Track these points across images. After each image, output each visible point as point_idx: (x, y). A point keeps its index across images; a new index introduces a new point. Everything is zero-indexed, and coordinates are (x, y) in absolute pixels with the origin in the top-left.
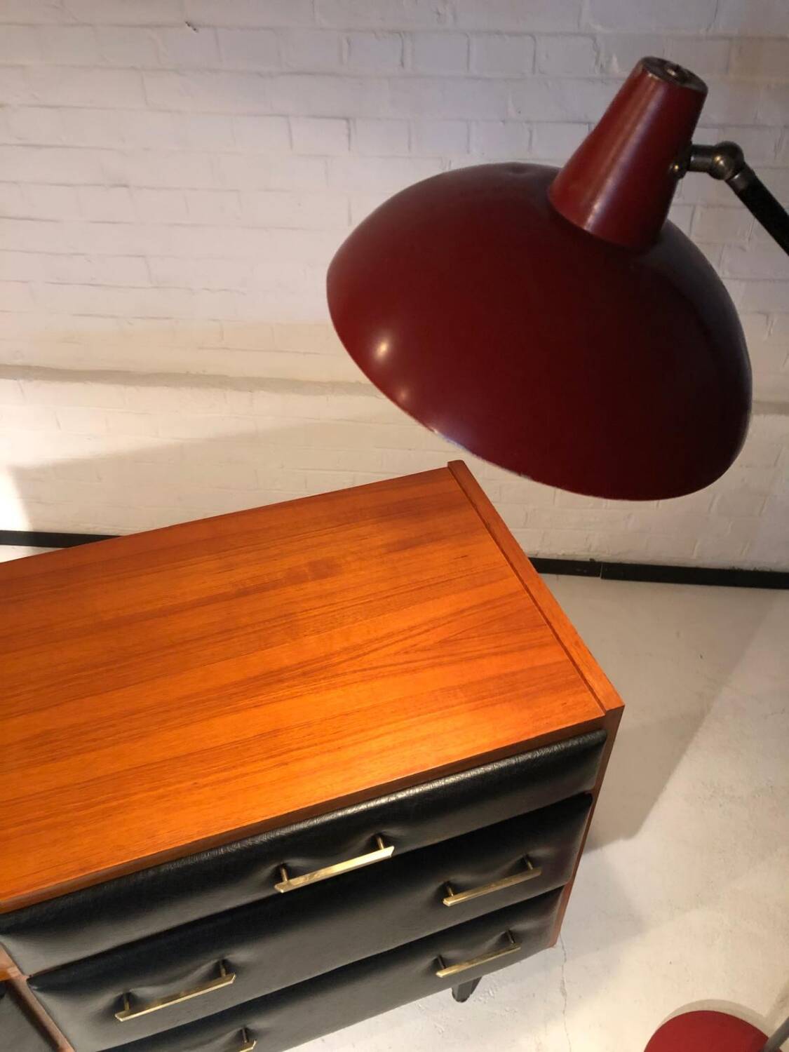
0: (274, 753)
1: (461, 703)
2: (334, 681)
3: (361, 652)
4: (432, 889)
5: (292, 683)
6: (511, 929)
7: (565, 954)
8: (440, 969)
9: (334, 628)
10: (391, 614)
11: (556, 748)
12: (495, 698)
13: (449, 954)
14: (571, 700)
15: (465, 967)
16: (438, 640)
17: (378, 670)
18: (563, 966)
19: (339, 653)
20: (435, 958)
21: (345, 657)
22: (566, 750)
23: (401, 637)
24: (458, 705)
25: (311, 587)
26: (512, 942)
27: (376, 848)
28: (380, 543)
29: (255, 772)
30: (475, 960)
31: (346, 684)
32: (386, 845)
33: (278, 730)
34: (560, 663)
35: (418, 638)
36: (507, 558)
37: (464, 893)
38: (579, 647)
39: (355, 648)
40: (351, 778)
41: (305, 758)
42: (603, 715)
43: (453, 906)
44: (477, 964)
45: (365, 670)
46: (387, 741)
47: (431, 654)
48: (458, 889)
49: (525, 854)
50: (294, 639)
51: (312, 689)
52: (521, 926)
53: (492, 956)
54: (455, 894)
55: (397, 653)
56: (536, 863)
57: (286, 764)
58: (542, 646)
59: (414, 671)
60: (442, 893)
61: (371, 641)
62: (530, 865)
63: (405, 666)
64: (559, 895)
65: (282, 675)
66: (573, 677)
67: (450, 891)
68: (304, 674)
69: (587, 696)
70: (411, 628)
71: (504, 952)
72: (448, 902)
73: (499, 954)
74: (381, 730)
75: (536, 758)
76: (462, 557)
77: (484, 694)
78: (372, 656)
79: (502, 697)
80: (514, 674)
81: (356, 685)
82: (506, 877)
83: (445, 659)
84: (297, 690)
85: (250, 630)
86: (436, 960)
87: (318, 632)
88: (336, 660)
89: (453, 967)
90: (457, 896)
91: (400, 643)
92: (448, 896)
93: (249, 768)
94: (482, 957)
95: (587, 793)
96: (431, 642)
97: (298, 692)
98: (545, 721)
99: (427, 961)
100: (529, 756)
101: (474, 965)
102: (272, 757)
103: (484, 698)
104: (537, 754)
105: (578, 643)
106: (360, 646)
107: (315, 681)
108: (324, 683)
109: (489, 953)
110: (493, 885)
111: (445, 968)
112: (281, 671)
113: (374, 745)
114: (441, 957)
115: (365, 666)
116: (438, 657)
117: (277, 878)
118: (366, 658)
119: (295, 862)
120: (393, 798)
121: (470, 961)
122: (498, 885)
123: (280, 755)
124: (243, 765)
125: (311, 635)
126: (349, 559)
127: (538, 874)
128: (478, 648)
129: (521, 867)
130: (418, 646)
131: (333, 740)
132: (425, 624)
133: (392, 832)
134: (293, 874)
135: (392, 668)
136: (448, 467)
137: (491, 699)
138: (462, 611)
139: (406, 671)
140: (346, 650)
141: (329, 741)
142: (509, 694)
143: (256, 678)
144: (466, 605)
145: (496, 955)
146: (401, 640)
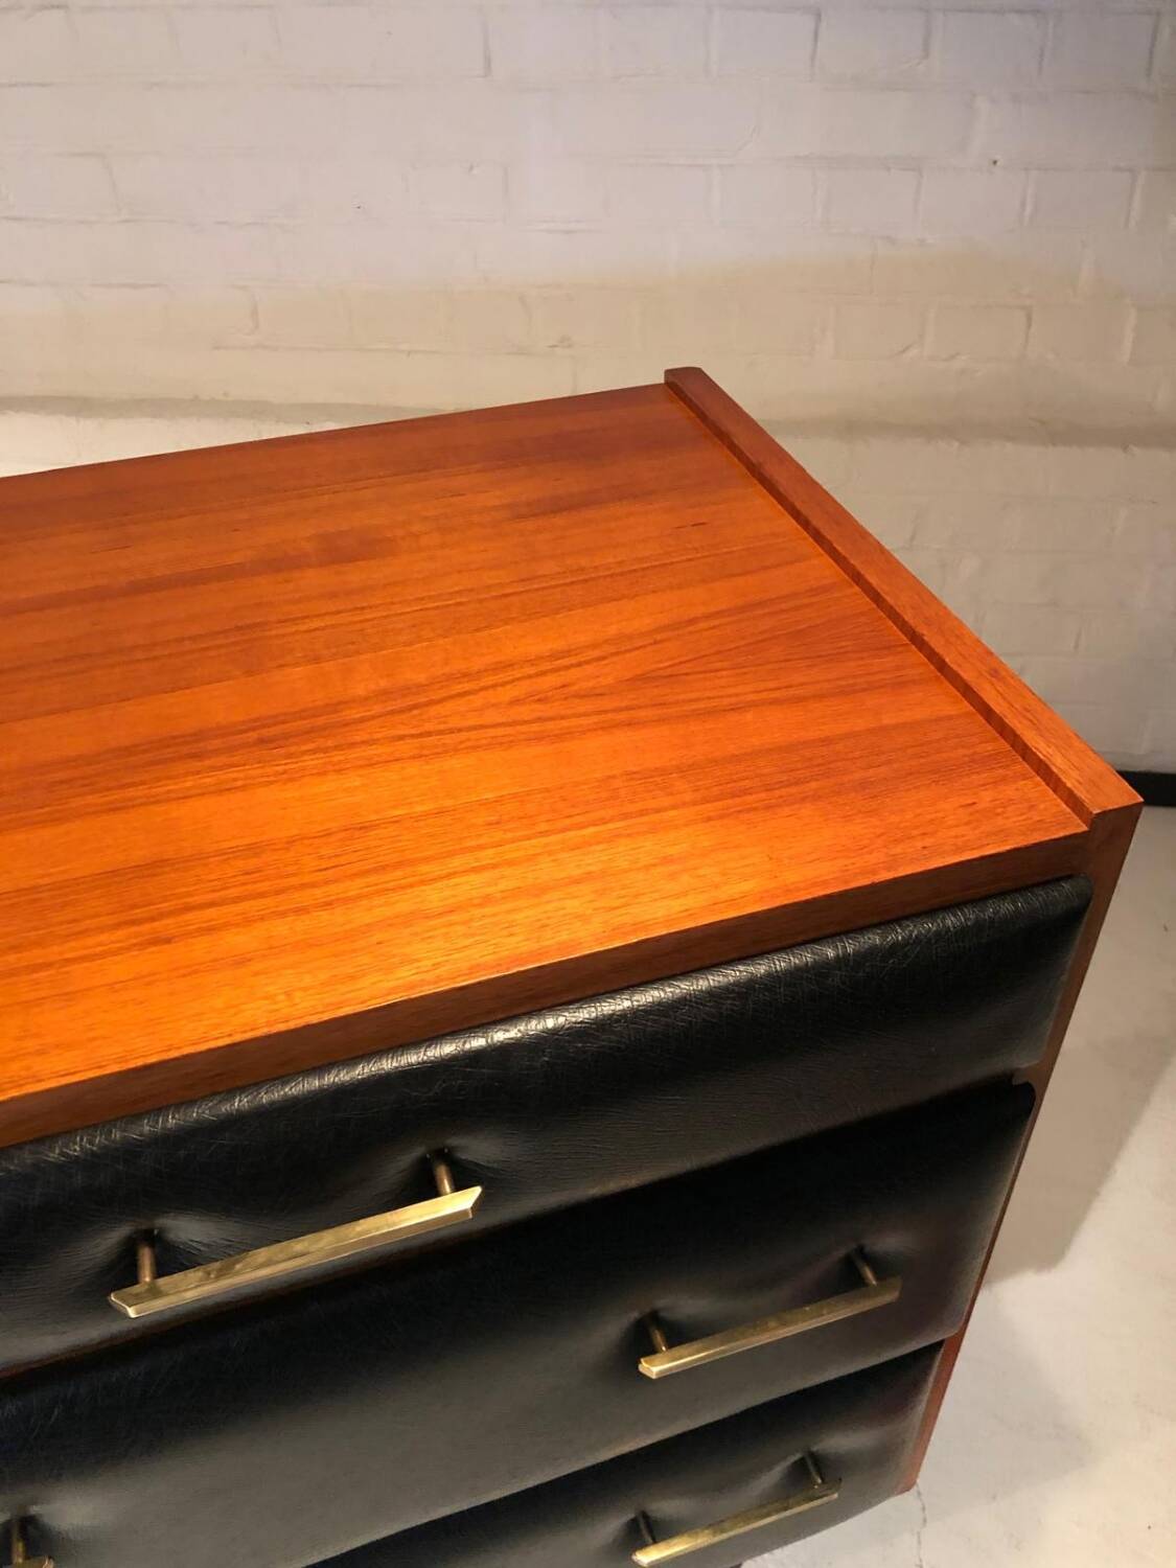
0: (138, 913)
1: (684, 804)
2: (338, 757)
3: (423, 699)
4: (610, 1329)
5: (223, 760)
6: (815, 1449)
7: (924, 1509)
8: (643, 1545)
9: (358, 653)
10: (508, 627)
11: (950, 921)
12: (777, 793)
13: (665, 1507)
14: (986, 798)
15: (702, 1540)
16: (629, 675)
17: (464, 735)
18: (919, 1533)
19: (364, 700)
20: (632, 1516)
21: (377, 709)
22: (979, 925)
23: (532, 670)
24: (674, 807)
25: (313, 579)
26: (819, 1481)
27: (433, 1192)
28: (497, 502)
29: (69, 961)
30: (726, 1525)
31: (371, 764)
32: (459, 1186)
33: (162, 863)
34: (950, 718)
35: (574, 673)
36: (805, 524)
37: (696, 1345)
38: (1002, 679)
39: (407, 690)
40: (352, 978)
41: (226, 926)
42: (1085, 828)
43: (666, 1379)
44: (732, 1533)
45: (429, 734)
46: (470, 886)
47: (606, 703)
48: (678, 1336)
49: (854, 1246)
50: (250, 673)
51: (277, 774)
52: (839, 1442)
53: (769, 1515)
54: (671, 1345)
55: (516, 702)
56: (884, 1269)
57: (168, 941)
58: (901, 685)
59: (560, 737)
60: (640, 1343)
61: (451, 678)
62: (869, 1274)
63: (535, 727)
64: (930, 1367)
65: (201, 745)
66: (989, 747)
67: (658, 1338)
68: (262, 741)
69: (1035, 787)
70: (555, 656)
71: (799, 1504)
72: (652, 1368)
73: (786, 1509)
74: (456, 863)
75: (895, 945)
76: (694, 525)
77: (747, 783)
78: (450, 706)
79: (793, 790)
80: (827, 741)
81: (397, 766)
82: (808, 1302)
83: (642, 714)
84: (235, 775)
85: (139, 655)
86: (634, 1521)
87: (317, 660)
88: (354, 713)
89: (675, 1541)
90: (676, 1351)
91: (528, 682)
92: (651, 1351)
93: (53, 952)
94: (745, 1516)
95: (1016, 1081)
96: (610, 680)
97: (235, 780)
98: (919, 844)
99: (611, 1526)
100: (874, 939)
101: (725, 1536)
102: (133, 923)
103: (745, 792)
104: (898, 935)
105: (997, 673)
106: (421, 688)
107: (290, 756)
108: (310, 762)
109: (762, 1506)
110: (772, 1324)
111: (655, 1541)
112: (199, 736)
113: (434, 896)
114: (645, 1516)
115: (428, 727)
116: (628, 708)
117: (122, 1273)
118: (433, 710)
119: (186, 1229)
120: (478, 1042)
121: (716, 1525)
122: (785, 1324)
123: (153, 919)
124: (39, 943)
125: (297, 664)
126: (416, 528)
127: (889, 1297)
128: (732, 691)
129: (847, 1280)
130: (576, 688)
131: (313, 885)
132: (594, 646)
133: (479, 1148)
134: (172, 1261)
135: (500, 731)
136: (668, 383)
137: (763, 795)
138: (692, 621)
139: (539, 738)
140: (384, 695)
141: (303, 886)
142: (814, 785)
143: (129, 751)
144: (700, 611)
145: (778, 1511)
146: (530, 677)
